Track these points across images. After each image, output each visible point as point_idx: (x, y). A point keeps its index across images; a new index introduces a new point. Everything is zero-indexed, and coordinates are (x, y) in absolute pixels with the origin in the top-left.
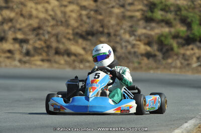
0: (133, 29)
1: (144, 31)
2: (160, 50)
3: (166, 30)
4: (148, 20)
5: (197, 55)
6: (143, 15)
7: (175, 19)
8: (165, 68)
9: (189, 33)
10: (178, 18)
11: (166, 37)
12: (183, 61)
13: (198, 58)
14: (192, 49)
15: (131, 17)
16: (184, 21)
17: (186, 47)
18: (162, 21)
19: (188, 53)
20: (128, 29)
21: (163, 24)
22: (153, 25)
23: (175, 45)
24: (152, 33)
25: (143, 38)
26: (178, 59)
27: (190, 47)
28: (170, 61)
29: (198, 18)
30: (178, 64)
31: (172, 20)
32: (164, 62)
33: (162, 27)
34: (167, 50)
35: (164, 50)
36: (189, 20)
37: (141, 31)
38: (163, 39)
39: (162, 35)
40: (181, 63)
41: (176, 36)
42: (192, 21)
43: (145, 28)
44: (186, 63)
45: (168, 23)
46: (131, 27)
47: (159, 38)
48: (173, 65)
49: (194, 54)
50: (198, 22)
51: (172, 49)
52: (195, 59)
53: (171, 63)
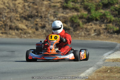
0: (56, 14)
1: (62, 15)
2: (72, 26)
3: (75, 14)
4: (65, 8)
5: (94, 29)
6: (61, 5)
7: (80, 7)
8: (75, 36)
9: (89, 15)
10: (82, 6)
11: (75, 18)
12: (86, 32)
13: (95, 30)
14: (91, 25)
15: (54, 6)
16: (86, 8)
17: (87, 24)
18: (73, 8)
19: (89, 27)
20: (53, 13)
21: (73, 10)
22: (68, 11)
23: (81, 23)
24: (67, 16)
25: (61, 19)
26: (82, 31)
27: (90, 24)
28: (78, 32)
29: (94, 6)
30: (83, 34)
31: (79, 8)
32: (74, 33)
33: (73, 12)
34: (76, 26)
35: (74, 26)
36: (89, 8)
37: (60, 15)
38: (73, 19)
39: (73, 17)
40: (85, 34)
41: (81, 18)
42: (91, 8)
43: (63, 13)
44: (88, 33)
45: (76, 10)
46: (54, 12)
47: (71, 18)
48: (80, 35)
49: (93, 28)
50: (94, 9)
51: (79, 25)
52: (93, 31)
53: (79, 34)
